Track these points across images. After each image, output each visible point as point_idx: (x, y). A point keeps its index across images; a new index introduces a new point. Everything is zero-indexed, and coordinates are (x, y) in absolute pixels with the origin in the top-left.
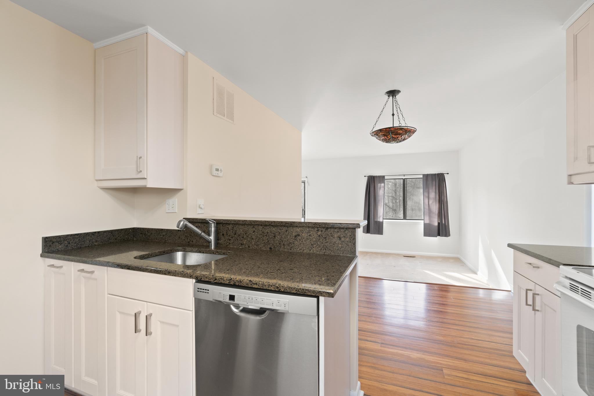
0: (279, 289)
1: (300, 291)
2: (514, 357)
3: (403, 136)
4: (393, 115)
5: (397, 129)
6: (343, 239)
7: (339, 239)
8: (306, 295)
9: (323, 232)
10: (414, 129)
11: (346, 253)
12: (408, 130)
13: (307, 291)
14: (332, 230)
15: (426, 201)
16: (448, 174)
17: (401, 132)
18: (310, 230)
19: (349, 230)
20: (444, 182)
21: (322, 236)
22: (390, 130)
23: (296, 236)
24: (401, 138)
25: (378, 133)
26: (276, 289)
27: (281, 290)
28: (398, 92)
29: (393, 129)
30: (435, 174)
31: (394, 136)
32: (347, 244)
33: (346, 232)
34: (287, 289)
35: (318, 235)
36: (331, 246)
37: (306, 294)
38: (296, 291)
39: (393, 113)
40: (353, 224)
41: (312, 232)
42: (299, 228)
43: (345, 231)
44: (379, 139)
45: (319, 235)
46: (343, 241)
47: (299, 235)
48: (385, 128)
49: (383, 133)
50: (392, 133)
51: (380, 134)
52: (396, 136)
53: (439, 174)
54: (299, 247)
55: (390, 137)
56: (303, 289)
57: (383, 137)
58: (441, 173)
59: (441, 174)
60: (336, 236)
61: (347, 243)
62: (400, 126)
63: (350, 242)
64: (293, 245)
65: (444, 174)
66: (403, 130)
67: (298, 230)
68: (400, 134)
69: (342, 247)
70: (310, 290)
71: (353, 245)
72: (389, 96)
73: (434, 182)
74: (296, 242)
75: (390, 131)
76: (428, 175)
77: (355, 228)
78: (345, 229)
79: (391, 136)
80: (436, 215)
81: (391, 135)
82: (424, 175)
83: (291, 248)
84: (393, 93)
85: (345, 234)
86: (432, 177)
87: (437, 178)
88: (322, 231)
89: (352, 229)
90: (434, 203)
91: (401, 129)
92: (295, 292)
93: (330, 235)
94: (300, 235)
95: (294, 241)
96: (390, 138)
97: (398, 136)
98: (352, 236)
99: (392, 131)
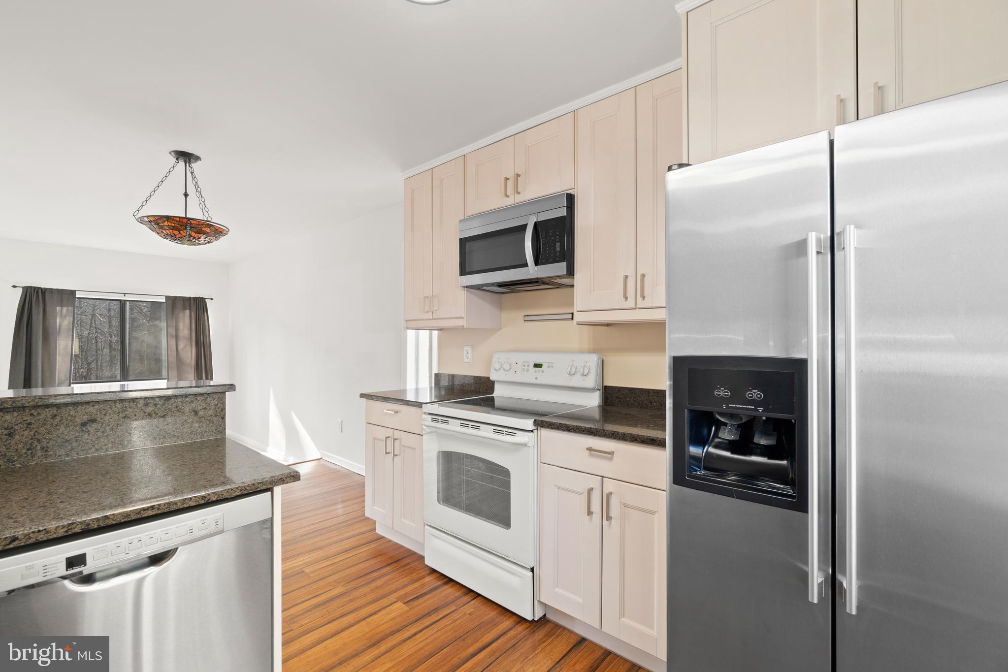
0: (206, 499)
1: (248, 488)
2: (369, 518)
3: (209, 238)
4: (186, 195)
5: (202, 224)
6: (201, 413)
7: (193, 413)
8: (259, 491)
9: (158, 406)
10: (225, 229)
11: (207, 436)
12: (220, 230)
13: (260, 485)
14: (179, 400)
15: (173, 342)
16: (212, 299)
17: (208, 230)
18: (126, 407)
19: (214, 396)
20: (206, 313)
21: (155, 413)
22: (189, 222)
23: (84, 424)
24: (205, 241)
25: (160, 221)
26: (200, 502)
27: (212, 499)
28: (197, 158)
29: (195, 222)
30: (190, 298)
31: (193, 234)
32: (209, 421)
33: (208, 400)
34: (223, 495)
35: (146, 414)
36: (176, 429)
37: (259, 489)
38: (241, 490)
39: (186, 192)
40: (223, 385)
41: (131, 410)
42: (93, 406)
43: (207, 398)
44: (159, 232)
45: (149, 413)
46: (204, 417)
47: (93, 421)
48: (178, 217)
49: (173, 225)
50: (191, 227)
51: (166, 223)
52: (196, 235)
53: (197, 298)
54: (94, 446)
55: (185, 234)
56: (254, 485)
57: (171, 231)
58: (199, 297)
59: (199, 299)
60: (187, 409)
61: (209, 418)
62: (208, 221)
63: (216, 416)
64: (75, 444)
65: (206, 300)
66: (212, 228)
67: (91, 409)
68: (204, 233)
69: (199, 427)
70: (266, 481)
71: (220, 419)
72: (177, 159)
73: (188, 312)
74: (86, 436)
75: (189, 224)
76: (176, 297)
77: (225, 392)
78: (206, 396)
79: (188, 233)
80: (192, 368)
81: (188, 231)
82: (167, 298)
83: (70, 451)
84: (186, 157)
85: (206, 403)
86: (184, 302)
87: (194, 304)
88: (156, 405)
89: (219, 395)
90: (188, 348)
91: (209, 226)
92: (239, 493)
93: (174, 409)
94: (99, 419)
95: (77, 434)
96: (185, 236)
97: (200, 235)
98: (219, 404)
99: (193, 225)
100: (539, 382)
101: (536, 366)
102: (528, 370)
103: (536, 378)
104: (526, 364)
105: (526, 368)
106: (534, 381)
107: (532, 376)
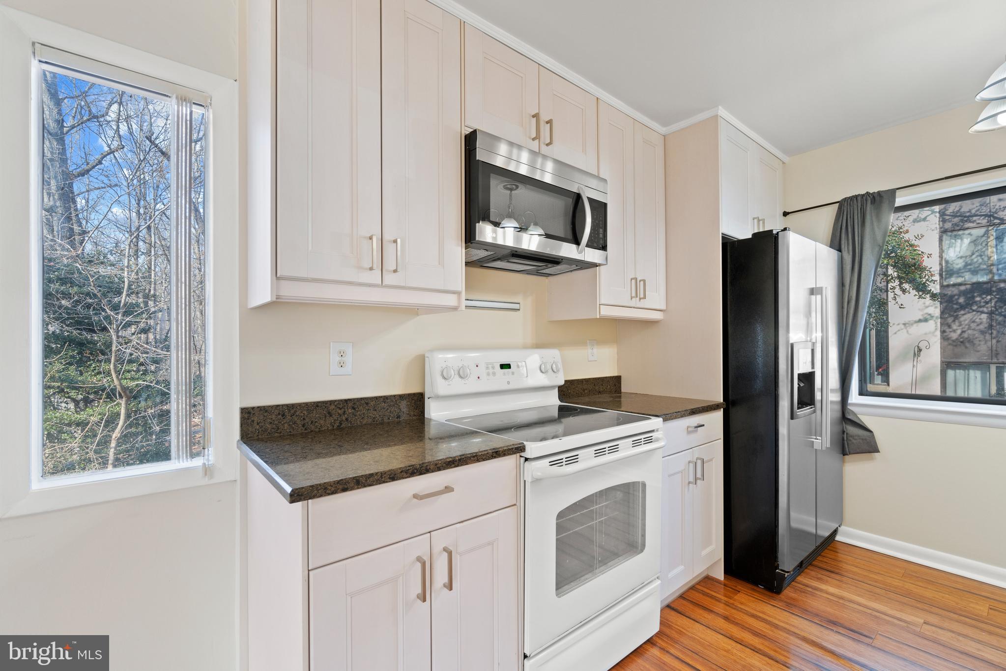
100: (511, 387)
101: (503, 366)
102: (494, 374)
103: (508, 383)
104: (490, 366)
105: (491, 371)
106: (506, 387)
107: (502, 379)
